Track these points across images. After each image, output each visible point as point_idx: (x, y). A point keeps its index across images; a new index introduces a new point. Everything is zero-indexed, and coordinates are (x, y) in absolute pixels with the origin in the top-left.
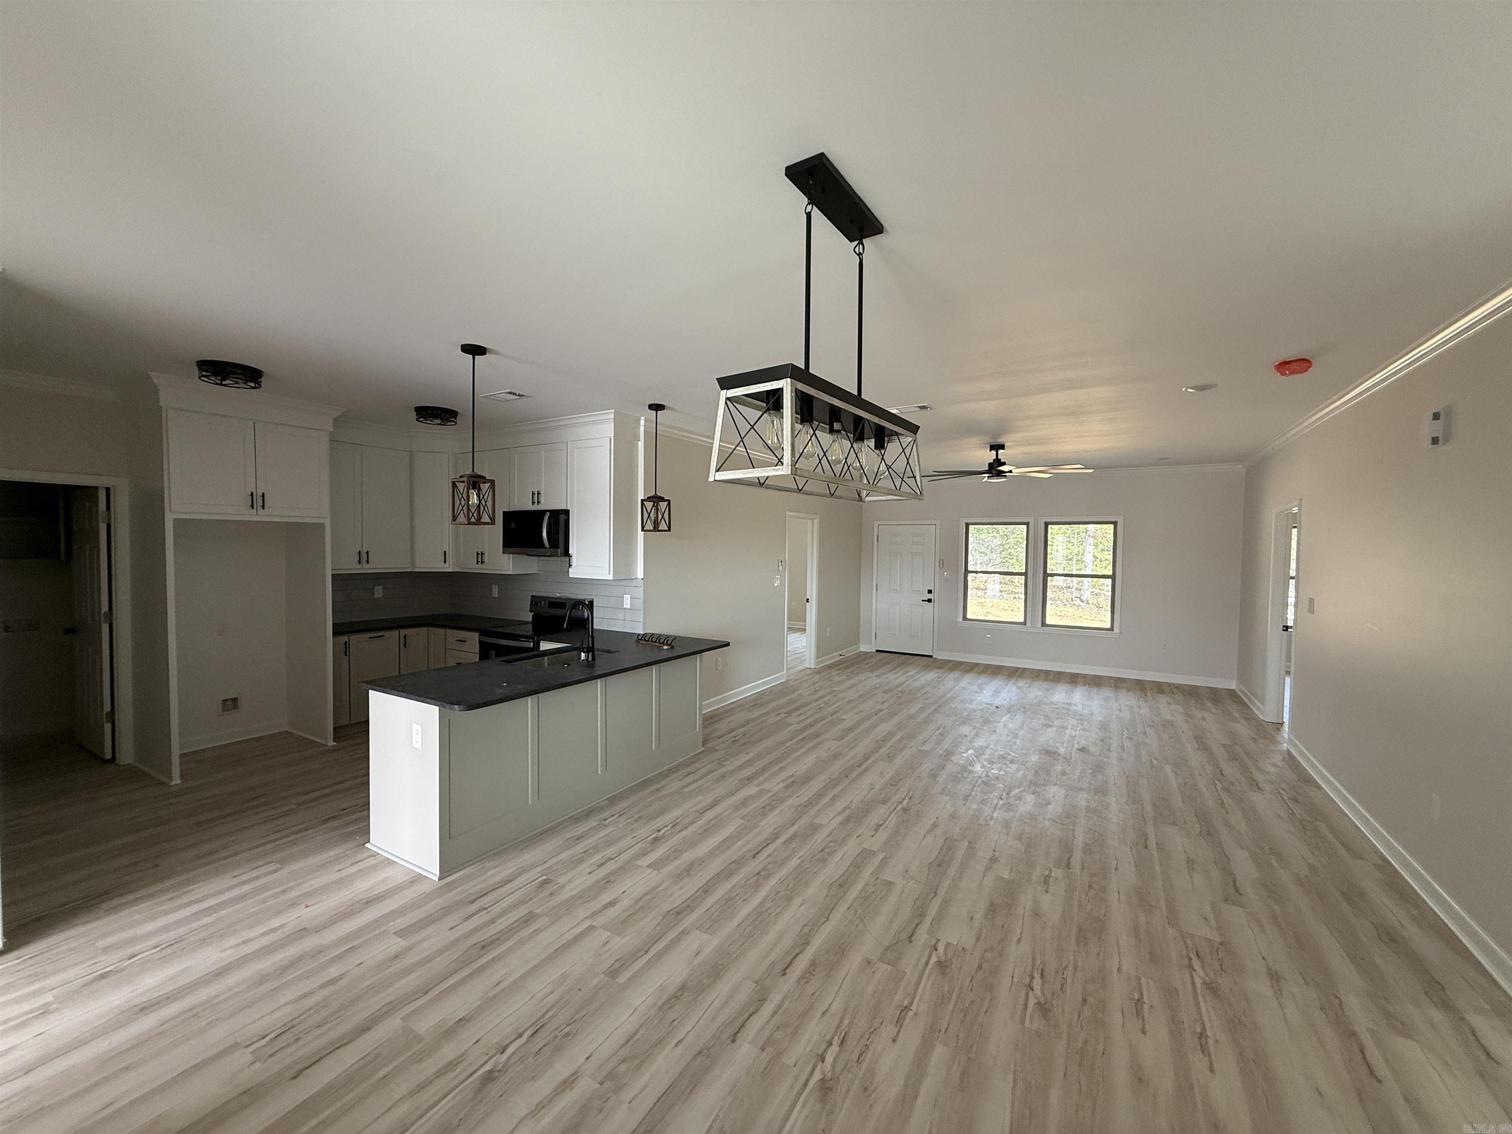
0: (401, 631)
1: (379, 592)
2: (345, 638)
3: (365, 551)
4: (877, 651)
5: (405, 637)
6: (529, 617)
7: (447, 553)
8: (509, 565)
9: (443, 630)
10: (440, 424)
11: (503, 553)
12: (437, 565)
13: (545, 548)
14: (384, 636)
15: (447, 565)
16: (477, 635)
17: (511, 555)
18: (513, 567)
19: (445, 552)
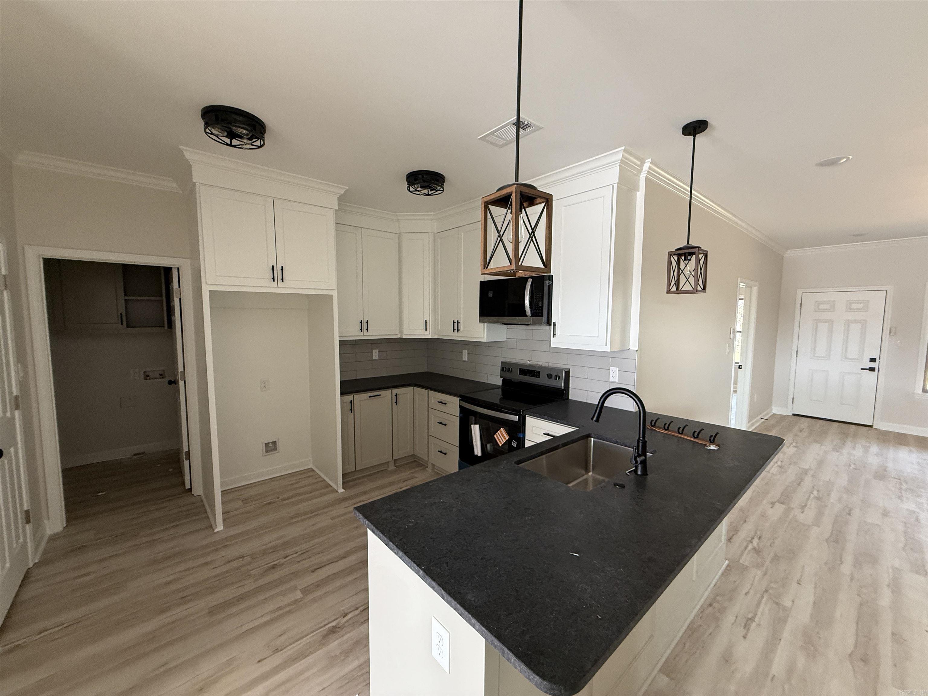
0: (393, 390)
1: (376, 355)
2: (350, 397)
3: (365, 321)
4: (794, 415)
5: (396, 395)
6: (499, 382)
7: (428, 322)
8: (484, 334)
9: (426, 391)
10: (428, 195)
11: (480, 322)
12: (420, 333)
13: (526, 316)
14: (380, 395)
15: (427, 333)
16: (458, 399)
17: (486, 324)
18: (487, 335)
19: (426, 321)
